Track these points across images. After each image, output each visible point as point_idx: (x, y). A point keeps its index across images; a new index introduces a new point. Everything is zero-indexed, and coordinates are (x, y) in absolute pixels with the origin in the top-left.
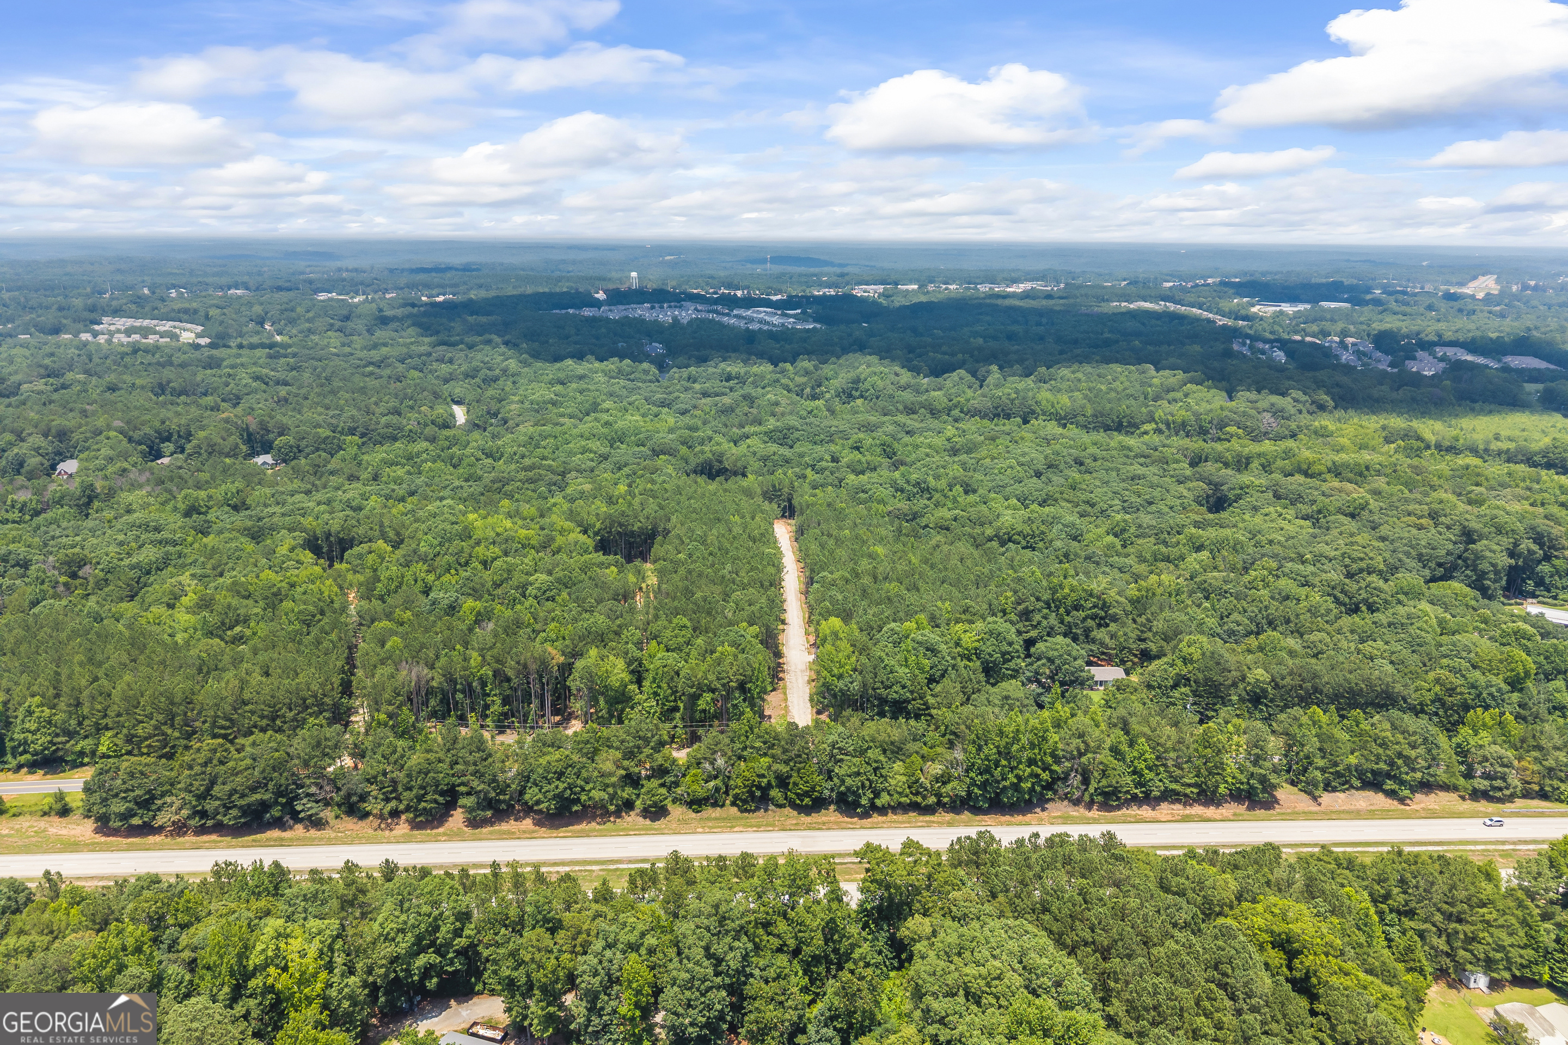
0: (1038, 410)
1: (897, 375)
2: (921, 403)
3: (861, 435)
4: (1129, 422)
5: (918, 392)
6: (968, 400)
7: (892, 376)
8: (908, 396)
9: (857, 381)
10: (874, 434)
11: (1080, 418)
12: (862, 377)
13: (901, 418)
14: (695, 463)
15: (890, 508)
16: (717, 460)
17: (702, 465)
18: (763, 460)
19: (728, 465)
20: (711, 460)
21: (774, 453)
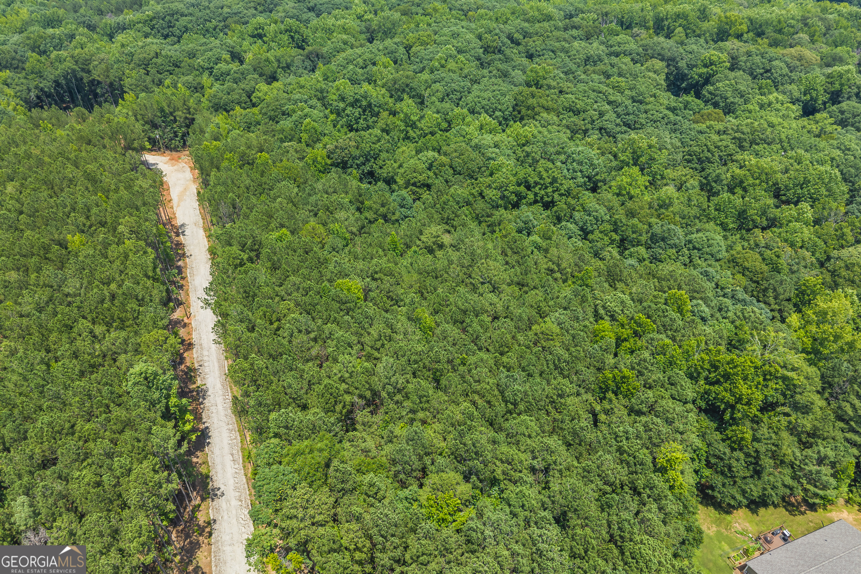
14: (53, 77)
15: (330, 147)
16: (83, 70)
17: (65, 78)
18: (143, 66)
19: (99, 76)
20: (74, 71)
21: (157, 53)
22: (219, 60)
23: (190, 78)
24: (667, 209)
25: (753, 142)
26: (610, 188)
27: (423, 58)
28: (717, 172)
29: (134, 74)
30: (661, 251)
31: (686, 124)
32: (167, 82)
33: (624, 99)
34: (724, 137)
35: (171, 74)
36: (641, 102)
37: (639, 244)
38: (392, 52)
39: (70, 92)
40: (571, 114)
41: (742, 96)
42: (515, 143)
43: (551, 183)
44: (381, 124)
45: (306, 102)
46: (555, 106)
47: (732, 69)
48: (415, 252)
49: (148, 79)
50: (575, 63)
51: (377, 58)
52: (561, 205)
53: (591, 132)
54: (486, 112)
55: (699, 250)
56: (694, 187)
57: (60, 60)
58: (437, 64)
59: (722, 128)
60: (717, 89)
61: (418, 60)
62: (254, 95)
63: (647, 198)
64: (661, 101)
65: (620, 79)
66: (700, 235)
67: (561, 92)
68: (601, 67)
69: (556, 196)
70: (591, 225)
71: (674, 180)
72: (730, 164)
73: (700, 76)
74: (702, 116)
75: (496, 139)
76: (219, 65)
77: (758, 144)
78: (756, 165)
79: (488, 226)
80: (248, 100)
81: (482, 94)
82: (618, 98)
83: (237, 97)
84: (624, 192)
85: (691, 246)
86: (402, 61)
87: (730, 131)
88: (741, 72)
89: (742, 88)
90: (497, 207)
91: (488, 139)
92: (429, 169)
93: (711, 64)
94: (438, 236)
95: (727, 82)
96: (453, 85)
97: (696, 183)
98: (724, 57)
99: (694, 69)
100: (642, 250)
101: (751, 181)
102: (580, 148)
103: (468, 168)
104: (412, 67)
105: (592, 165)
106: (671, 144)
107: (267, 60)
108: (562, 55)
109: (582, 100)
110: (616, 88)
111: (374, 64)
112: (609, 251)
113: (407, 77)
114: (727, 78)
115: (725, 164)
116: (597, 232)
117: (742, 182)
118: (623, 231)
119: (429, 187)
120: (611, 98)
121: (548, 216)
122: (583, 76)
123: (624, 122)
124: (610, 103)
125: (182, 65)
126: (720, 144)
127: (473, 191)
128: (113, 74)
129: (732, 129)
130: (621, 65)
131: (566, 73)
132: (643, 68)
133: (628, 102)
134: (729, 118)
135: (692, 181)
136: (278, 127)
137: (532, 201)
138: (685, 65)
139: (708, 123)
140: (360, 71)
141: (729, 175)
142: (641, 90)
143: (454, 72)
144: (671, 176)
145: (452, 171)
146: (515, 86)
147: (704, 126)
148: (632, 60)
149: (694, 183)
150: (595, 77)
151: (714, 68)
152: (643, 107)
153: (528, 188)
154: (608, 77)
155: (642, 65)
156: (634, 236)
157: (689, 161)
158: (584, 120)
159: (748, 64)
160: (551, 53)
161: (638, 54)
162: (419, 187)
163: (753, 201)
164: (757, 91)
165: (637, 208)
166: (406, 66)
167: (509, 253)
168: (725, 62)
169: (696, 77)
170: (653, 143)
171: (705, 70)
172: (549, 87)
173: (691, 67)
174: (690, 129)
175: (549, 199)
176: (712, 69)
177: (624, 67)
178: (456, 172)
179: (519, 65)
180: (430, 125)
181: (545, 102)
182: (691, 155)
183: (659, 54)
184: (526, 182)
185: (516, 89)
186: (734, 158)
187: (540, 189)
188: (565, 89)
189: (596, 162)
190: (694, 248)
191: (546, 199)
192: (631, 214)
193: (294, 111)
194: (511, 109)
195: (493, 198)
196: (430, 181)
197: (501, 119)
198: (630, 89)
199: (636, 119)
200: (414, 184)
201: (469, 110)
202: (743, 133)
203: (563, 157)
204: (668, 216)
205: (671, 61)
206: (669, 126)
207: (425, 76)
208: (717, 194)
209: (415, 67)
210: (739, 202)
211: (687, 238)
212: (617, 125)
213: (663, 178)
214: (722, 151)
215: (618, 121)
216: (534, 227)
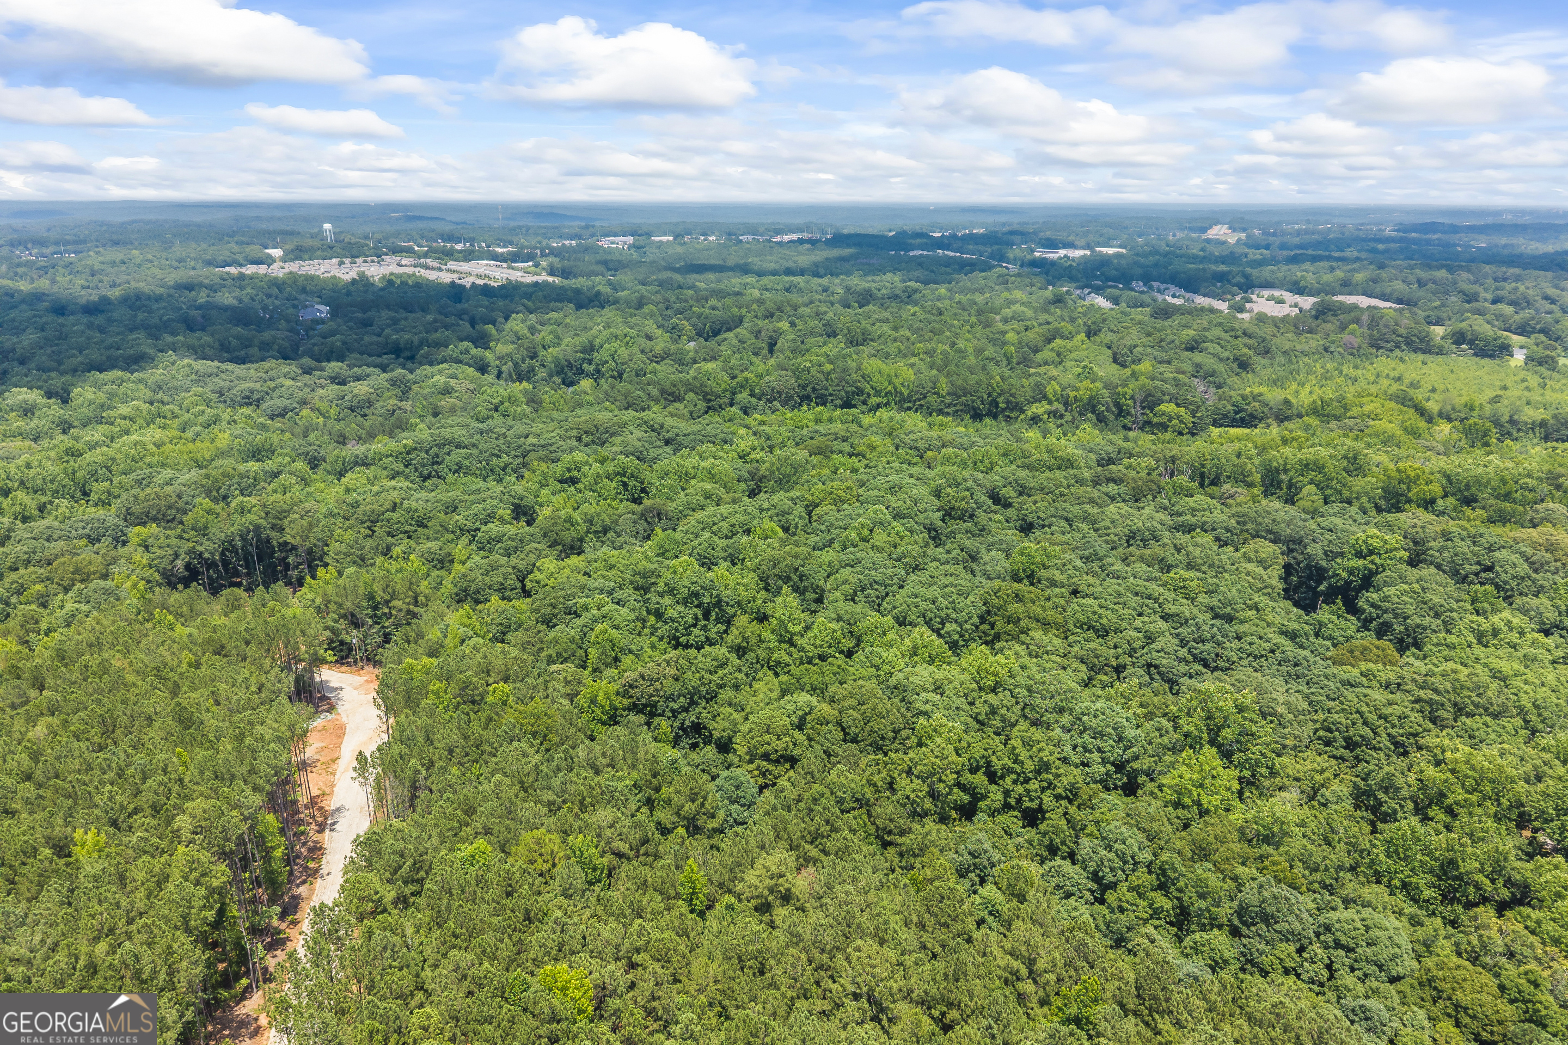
0: (868, 389)
1: (649, 338)
2: (687, 384)
3: (579, 456)
4: (1008, 402)
5: (681, 363)
6: (760, 376)
7: (642, 341)
8: (666, 372)
9: (590, 349)
10: (604, 452)
11: (931, 399)
12: (597, 342)
13: (655, 414)
14: (223, 535)
15: (630, 676)
16: (273, 527)
17: (243, 538)
18: (368, 524)
19: (294, 537)
20: (257, 528)
21: (395, 504)
22: (491, 517)
23: (433, 545)
24: (1277, 846)
25: (1459, 710)
26: (1160, 787)
27: (832, 525)
28: (1387, 769)
29: (348, 536)
30: (1262, 946)
31: (1319, 667)
32: (397, 551)
33: (1195, 611)
34: (1398, 696)
35: (409, 537)
36: (1230, 619)
37: (1214, 924)
38: (784, 513)
39: (246, 560)
40: (1091, 634)
41: (1437, 615)
42: (974, 685)
43: (1038, 772)
44: (733, 637)
45: (610, 593)
46: (1060, 619)
47: (1413, 562)
48: (730, 907)
49: (369, 543)
50: (1107, 542)
51: (755, 522)
52: (1055, 820)
53: (1130, 670)
54: (928, 623)
55: (1349, 950)
56: (1339, 799)
57: (242, 511)
58: (854, 535)
59: (1392, 677)
60: (1386, 599)
61: (823, 527)
62: (530, 577)
63: (1237, 817)
64: (1269, 618)
65: (1191, 574)
66: (1350, 914)
67: (1075, 592)
68: (1155, 549)
69: (1047, 799)
70: (1112, 869)
71: (1297, 780)
72: (1415, 755)
73: (1351, 573)
74: (1351, 652)
75: (939, 675)
76: (490, 525)
77: (1470, 715)
78: (1467, 762)
79: (901, 855)
80: (519, 585)
81: (923, 591)
82: (1185, 609)
83: (501, 579)
84: (1187, 801)
85: (1329, 938)
86: (796, 527)
87: (1410, 686)
88: (1433, 570)
89: (1436, 600)
90: (918, 815)
91: (924, 673)
92: (800, 727)
93: (1371, 553)
94: (781, 876)
95: (1405, 587)
96: (873, 573)
97: (1345, 790)
98: (1394, 539)
99: (1339, 560)
100: (1219, 940)
101: (1460, 796)
102: (1099, 705)
103: (872, 731)
104: (813, 539)
105: (1121, 739)
106: (1287, 704)
107: (569, 520)
108: (1085, 527)
109: (1113, 610)
110: (1183, 591)
111: (748, 532)
112: (1148, 936)
113: (796, 556)
114: (1403, 579)
115: (1405, 754)
116: (1123, 886)
117: (1442, 795)
118: (1180, 890)
119: (793, 761)
120: (1172, 609)
121: (1030, 842)
122: (1118, 566)
123: (1194, 656)
124: (1166, 617)
125: (429, 524)
126: (1388, 711)
127: (876, 778)
128: (317, 533)
129: (1414, 680)
130: (1191, 548)
131: (1086, 559)
132: (1238, 555)
133: (1204, 617)
134: (1409, 657)
135: (1335, 786)
136: (552, 635)
137: (997, 805)
138: (1320, 552)
139: (1364, 666)
140: (722, 543)
141: (1412, 778)
142: (1229, 595)
143: (880, 550)
144: (1289, 771)
145: (841, 735)
146: (989, 578)
147: (1356, 672)
148: (1218, 539)
149: (1340, 788)
150: (1141, 568)
151: (1377, 560)
152: (1232, 629)
153: (993, 777)
154: (1169, 568)
155: (1237, 550)
156: (1203, 904)
157: (1328, 743)
158: (1116, 647)
159: (1446, 554)
160: (1064, 524)
161: (1228, 530)
162: (777, 761)
163: (1466, 840)
164: (1468, 606)
165: (1211, 839)
166: (801, 536)
167: (930, 922)
168: (1396, 549)
169: (1345, 575)
170: (1248, 701)
171: (1360, 562)
172: (1053, 584)
173: (1331, 555)
174: (1326, 677)
175: (1034, 805)
176: (1372, 562)
177: (1197, 552)
178: (850, 738)
179: (1001, 542)
180: (818, 642)
181: (1039, 611)
182: (1330, 730)
183: (1270, 531)
184: (989, 764)
185: (989, 584)
186: (1422, 741)
187: (1015, 782)
188: (1082, 587)
189: (1130, 733)
190: (1338, 945)
191: (1027, 804)
192: (1202, 853)
193: (586, 608)
194: (976, 620)
195: (913, 796)
196: (797, 752)
197: (956, 637)
198: (1210, 593)
199: (1220, 651)
200: (766, 757)
201: (897, 619)
202: (1436, 691)
203: (1066, 719)
204: (1274, 863)
205: (1293, 544)
206: (1284, 668)
207: (828, 556)
208: (1389, 817)
209: (817, 539)
210: (1439, 841)
211: (1321, 919)
212: (1180, 660)
213: (1273, 773)
214: (1393, 726)
215: (1183, 652)
216: (993, 866)
